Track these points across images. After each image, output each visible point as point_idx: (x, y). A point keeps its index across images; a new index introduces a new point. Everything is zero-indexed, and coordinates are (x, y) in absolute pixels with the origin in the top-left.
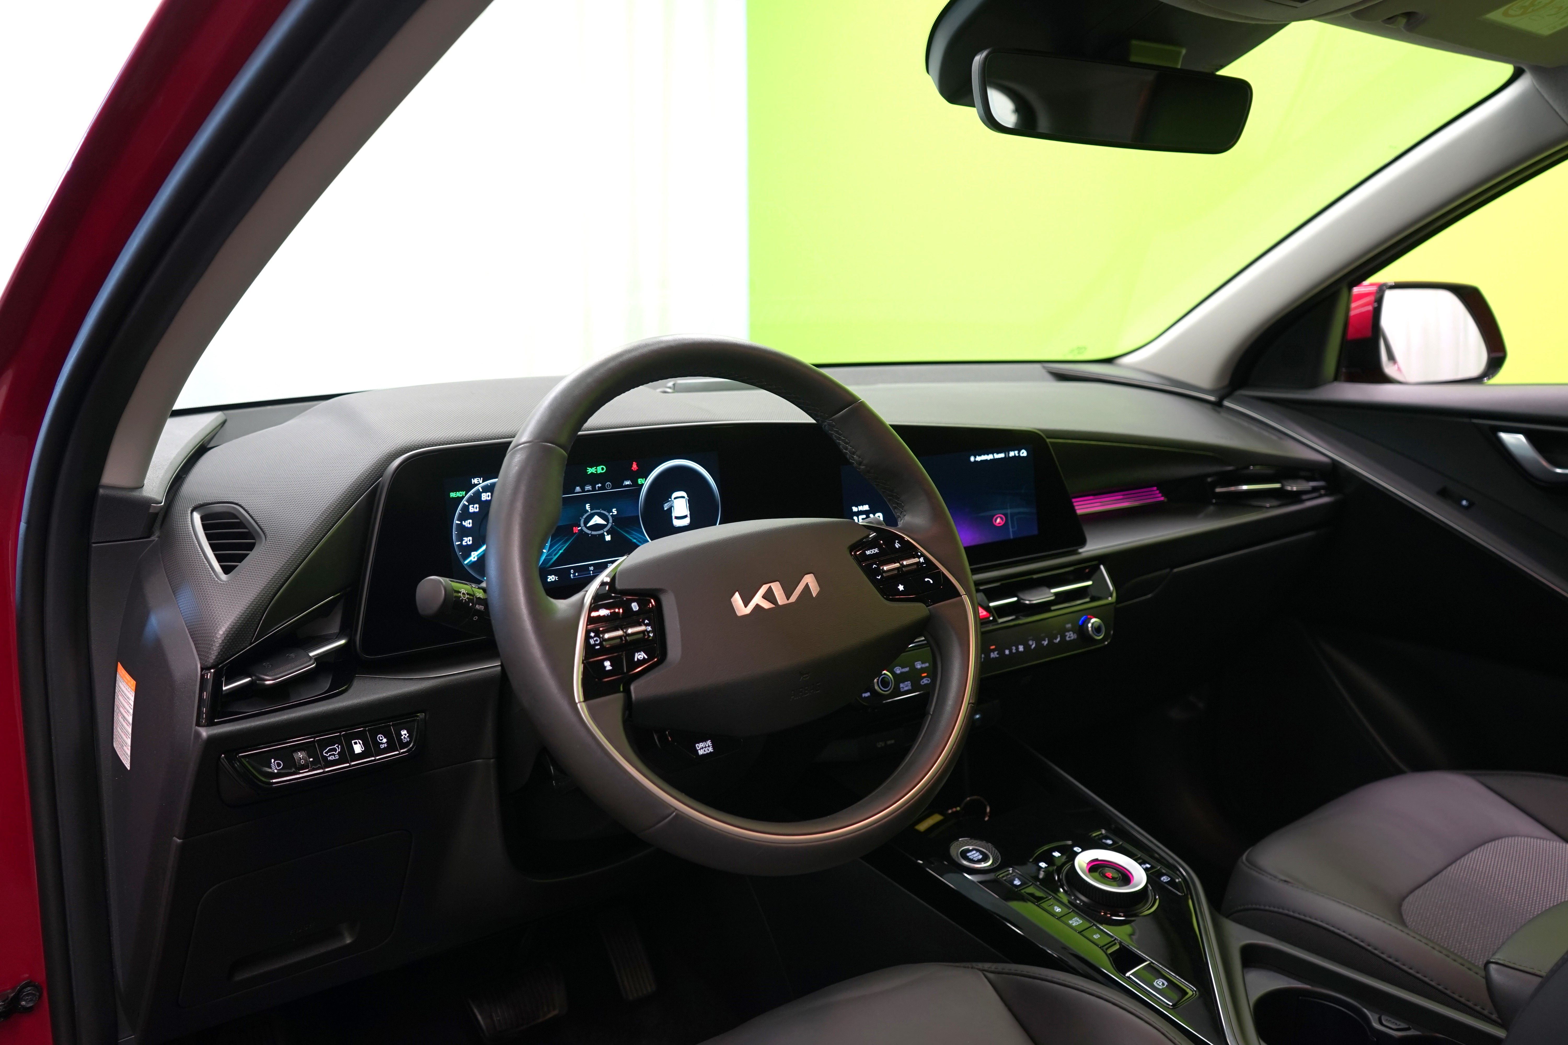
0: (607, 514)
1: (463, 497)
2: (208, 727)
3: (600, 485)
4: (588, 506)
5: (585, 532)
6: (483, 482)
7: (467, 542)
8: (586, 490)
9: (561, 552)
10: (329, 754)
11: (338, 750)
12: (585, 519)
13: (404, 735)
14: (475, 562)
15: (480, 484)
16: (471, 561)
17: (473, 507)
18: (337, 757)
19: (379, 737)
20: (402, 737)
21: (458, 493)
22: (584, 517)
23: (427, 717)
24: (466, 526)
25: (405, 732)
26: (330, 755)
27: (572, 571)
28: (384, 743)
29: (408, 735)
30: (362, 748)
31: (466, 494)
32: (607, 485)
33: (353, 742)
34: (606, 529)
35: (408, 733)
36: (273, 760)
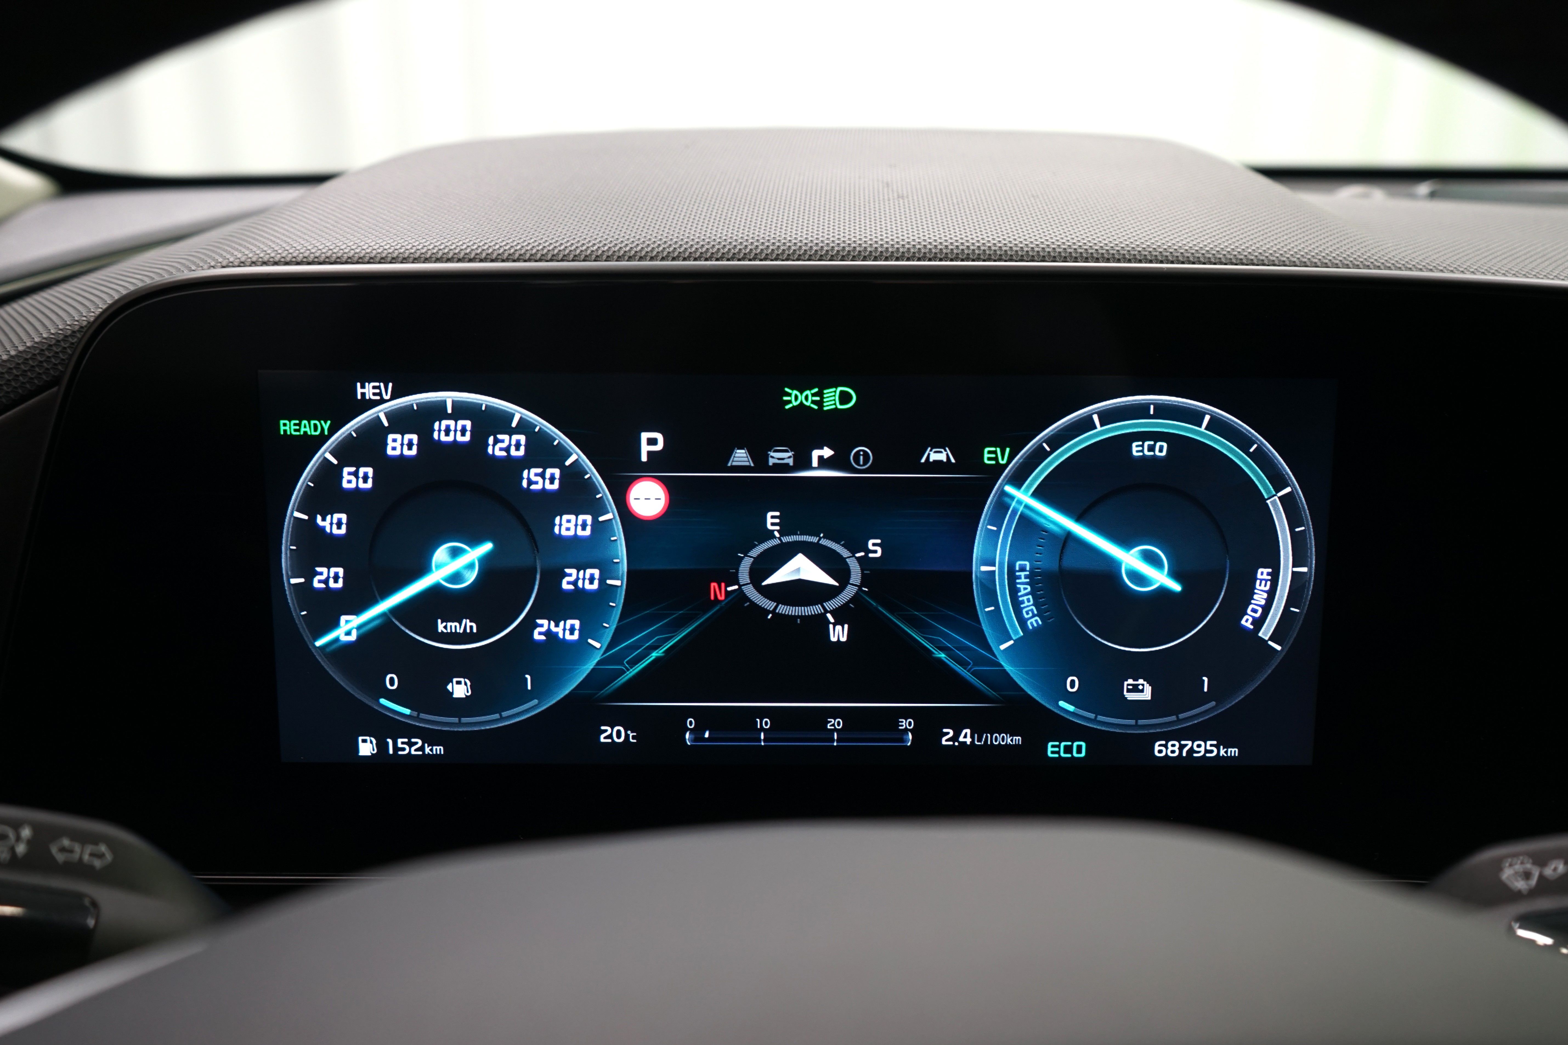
0: (845, 553)
1: (322, 439)
3: (827, 452)
4: (771, 519)
5: (752, 603)
6: (392, 398)
7: (326, 582)
8: (771, 462)
9: (654, 655)
12: (757, 560)
14: (349, 646)
15: (382, 401)
16: (337, 640)
17: (356, 474)
21: (305, 422)
22: (755, 552)
24: (328, 530)
27: (691, 723)
31: (333, 430)
32: (857, 454)
34: (831, 605)
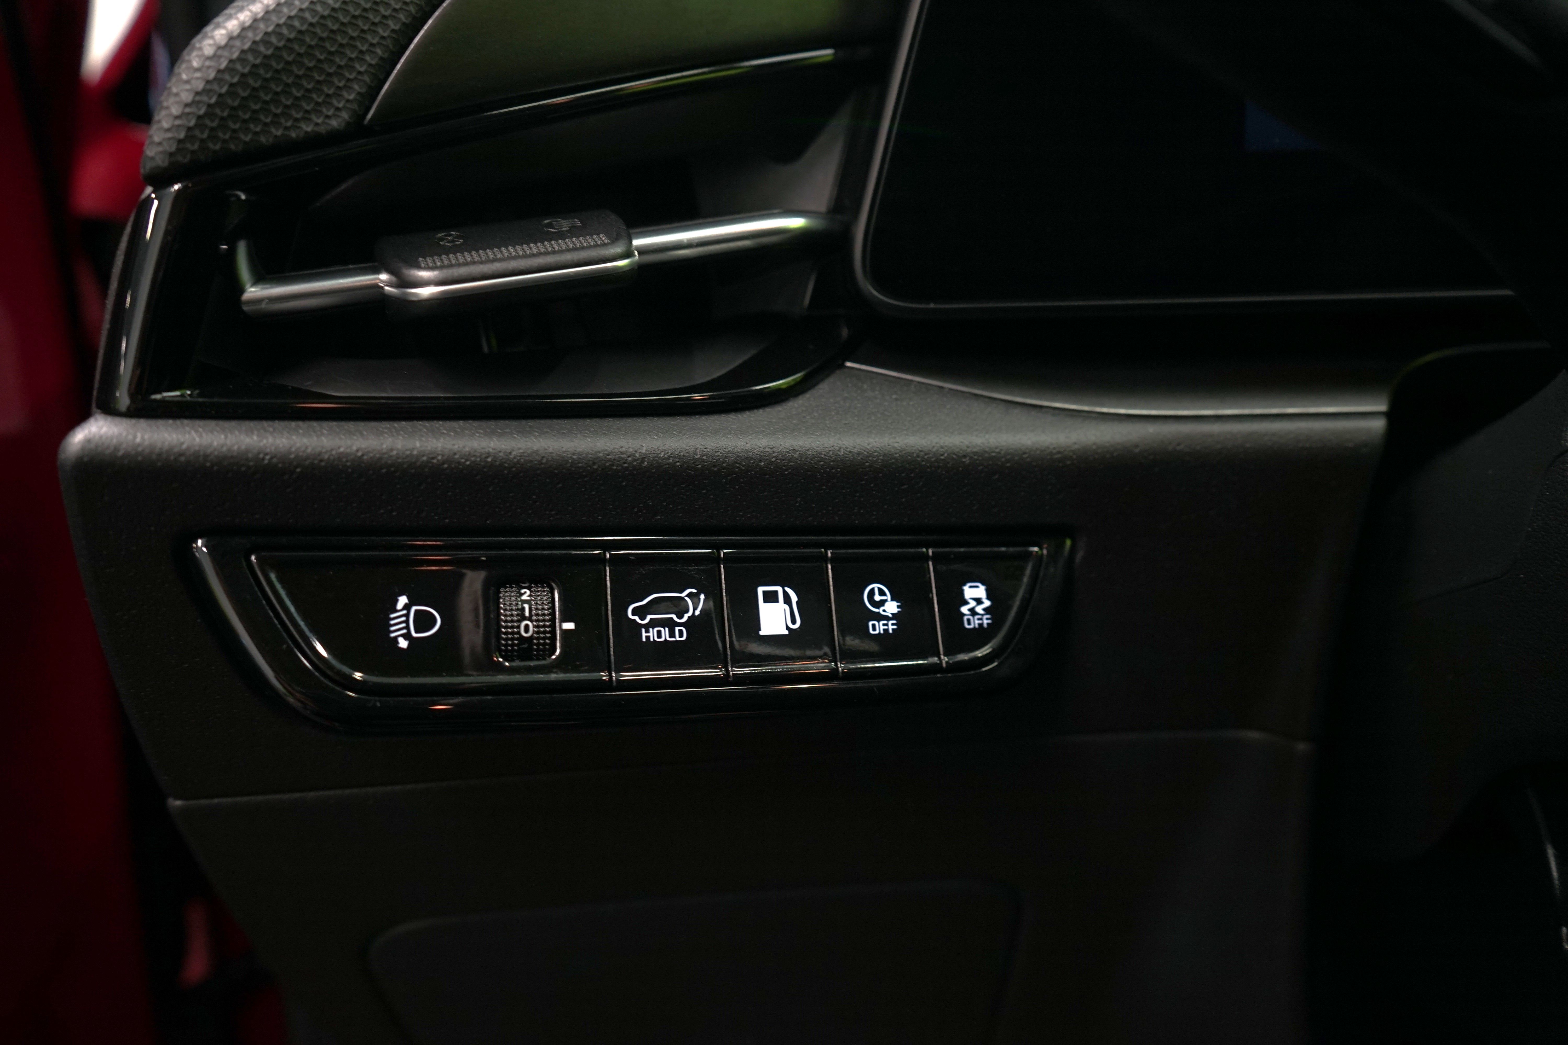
2: (133, 421)
10: (649, 617)
11: (695, 609)
13: (973, 604)
18: (681, 635)
19: (872, 592)
20: (964, 609)
23: (1080, 555)
25: (980, 591)
26: (653, 623)
28: (887, 618)
29: (987, 603)
30: (794, 622)
33: (761, 590)
35: (988, 598)
36: (403, 600)
